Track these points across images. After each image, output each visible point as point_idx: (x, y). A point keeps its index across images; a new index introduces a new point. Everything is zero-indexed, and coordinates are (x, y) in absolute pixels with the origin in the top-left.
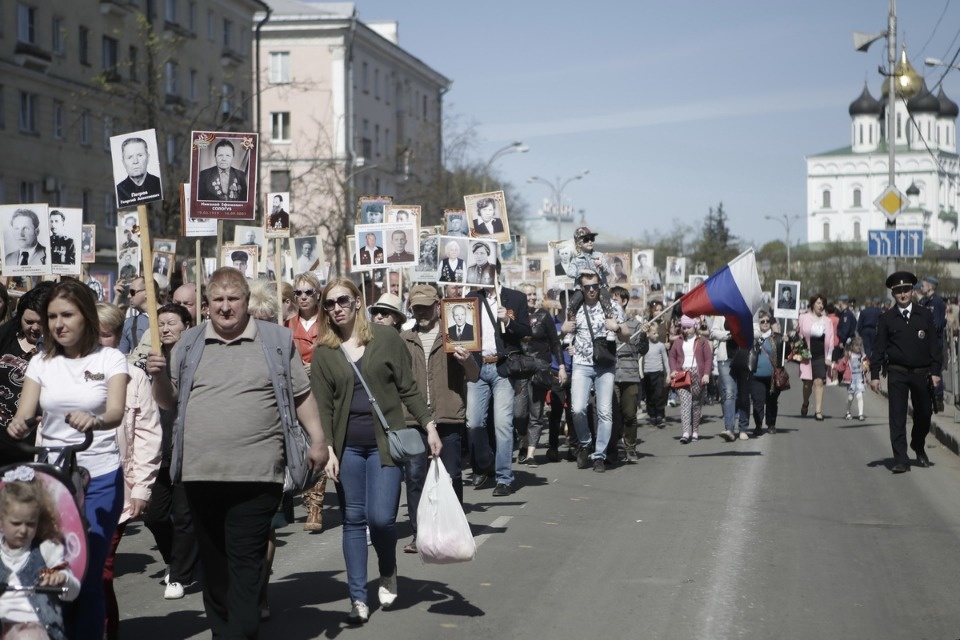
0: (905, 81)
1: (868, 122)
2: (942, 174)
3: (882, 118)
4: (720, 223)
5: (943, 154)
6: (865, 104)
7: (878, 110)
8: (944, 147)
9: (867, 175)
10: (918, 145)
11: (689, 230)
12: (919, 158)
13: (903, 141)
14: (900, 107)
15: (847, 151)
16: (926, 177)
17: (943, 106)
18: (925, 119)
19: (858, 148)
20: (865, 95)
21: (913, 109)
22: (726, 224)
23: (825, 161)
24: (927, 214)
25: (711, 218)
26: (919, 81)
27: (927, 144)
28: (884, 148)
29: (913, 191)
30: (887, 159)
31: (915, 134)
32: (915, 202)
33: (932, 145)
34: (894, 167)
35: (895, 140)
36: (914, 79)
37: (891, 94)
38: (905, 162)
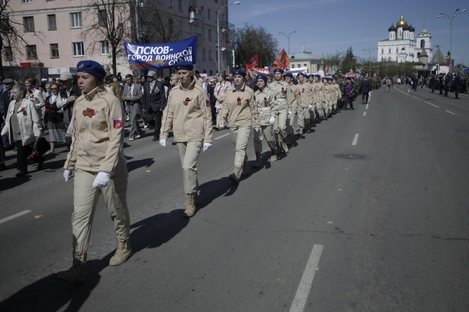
0: (402, 23)
1: (393, 33)
2: (410, 45)
3: (396, 32)
4: (351, 52)
5: (410, 40)
6: (392, 29)
7: (396, 30)
8: (411, 39)
9: (392, 45)
10: (404, 38)
11: (341, 54)
12: (405, 41)
13: (401, 37)
14: (400, 29)
15: (388, 40)
16: (406, 46)
17: (411, 29)
18: (407, 32)
19: (390, 39)
20: (392, 26)
21: (404, 29)
22: (353, 53)
23: (382, 42)
24: (407, 55)
25: (348, 51)
26: (406, 23)
27: (407, 38)
28: (397, 39)
29: (403, 49)
30: (397, 42)
31: (404, 36)
32: (403, 52)
33: (408, 38)
34: (399, 44)
35: (399, 37)
36: (404, 22)
37: (399, 26)
38: (401, 42)
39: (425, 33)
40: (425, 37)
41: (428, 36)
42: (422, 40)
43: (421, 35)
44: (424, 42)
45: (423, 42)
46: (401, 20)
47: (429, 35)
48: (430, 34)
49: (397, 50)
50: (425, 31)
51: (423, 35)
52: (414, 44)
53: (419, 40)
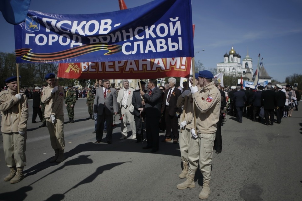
0: (233, 52)
1: (227, 58)
2: (238, 66)
3: (229, 58)
5: (238, 63)
6: (226, 55)
7: (228, 56)
8: (238, 62)
9: (226, 66)
10: (234, 62)
12: (235, 64)
13: (232, 61)
14: (231, 56)
15: (223, 63)
16: (236, 67)
17: (239, 56)
18: (236, 58)
19: (225, 62)
20: (226, 54)
21: (234, 56)
23: (220, 64)
24: (236, 73)
26: (235, 52)
27: (236, 62)
28: (229, 62)
29: (233, 69)
30: (229, 64)
31: (234, 60)
32: (234, 71)
33: (237, 62)
34: (231, 65)
35: (231, 61)
36: (234, 51)
37: (230, 54)
38: (232, 64)
39: (248, 58)
40: (248, 61)
41: (250, 60)
42: (246, 63)
43: (246, 60)
44: (248, 64)
45: (247, 64)
46: (232, 50)
47: (251, 60)
48: (251, 59)
49: (230, 69)
50: (248, 56)
51: (247, 59)
52: (240, 66)
53: (244, 63)
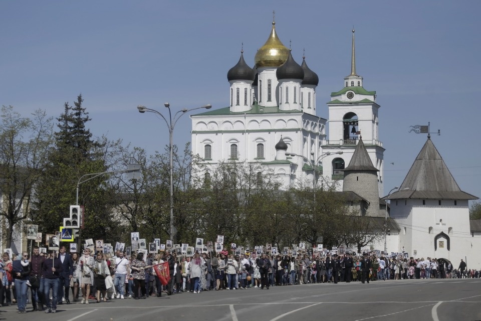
0: (274, 53)
1: (242, 86)
2: (305, 132)
3: (255, 84)
5: (306, 117)
6: (241, 71)
7: (252, 77)
8: (307, 110)
9: (243, 132)
10: (284, 107)
12: (286, 118)
13: (273, 103)
14: (268, 76)
15: (225, 112)
16: (292, 135)
17: (306, 75)
18: (291, 85)
19: (235, 109)
20: (241, 63)
21: (281, 76)
23: (207, 120)
24: (293, 166)
26: (286, 53)
27: (292, 107)
28: (257, 109)
29: (281, 146)
30: (259, 118)
31: (283, 98)
32: (282, 155)
33: (297, 107)
34: (266, 126)
35: (266, 102)
36: (282, 51)
37: (263, 63)
38: (274, 122)
39: (358, 91)
40: (356, 104)
41: (365, 103)
42: (349, 115)
43: (344, 98)
44: (356, 123)
45: (350, 122)
47: (371, 98)
48: (374, 94)
49: (260, 146)
50: (356, 81)
51: (350, 96)
52: (317, 130)
53: (336, 115)
